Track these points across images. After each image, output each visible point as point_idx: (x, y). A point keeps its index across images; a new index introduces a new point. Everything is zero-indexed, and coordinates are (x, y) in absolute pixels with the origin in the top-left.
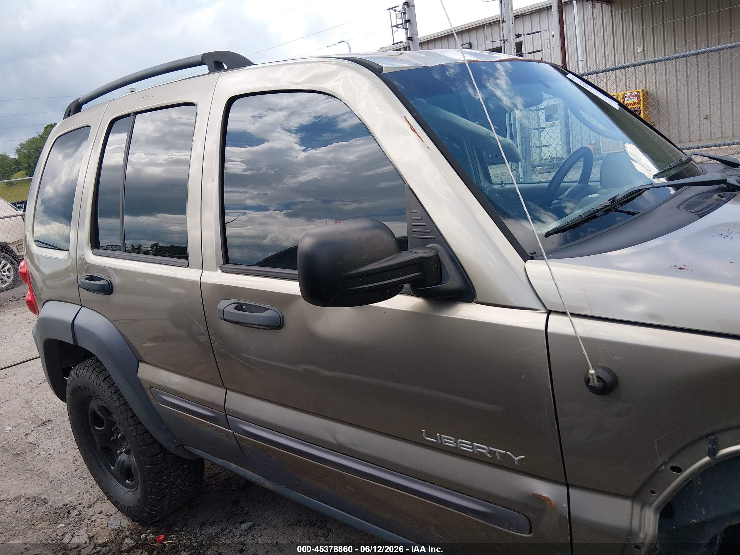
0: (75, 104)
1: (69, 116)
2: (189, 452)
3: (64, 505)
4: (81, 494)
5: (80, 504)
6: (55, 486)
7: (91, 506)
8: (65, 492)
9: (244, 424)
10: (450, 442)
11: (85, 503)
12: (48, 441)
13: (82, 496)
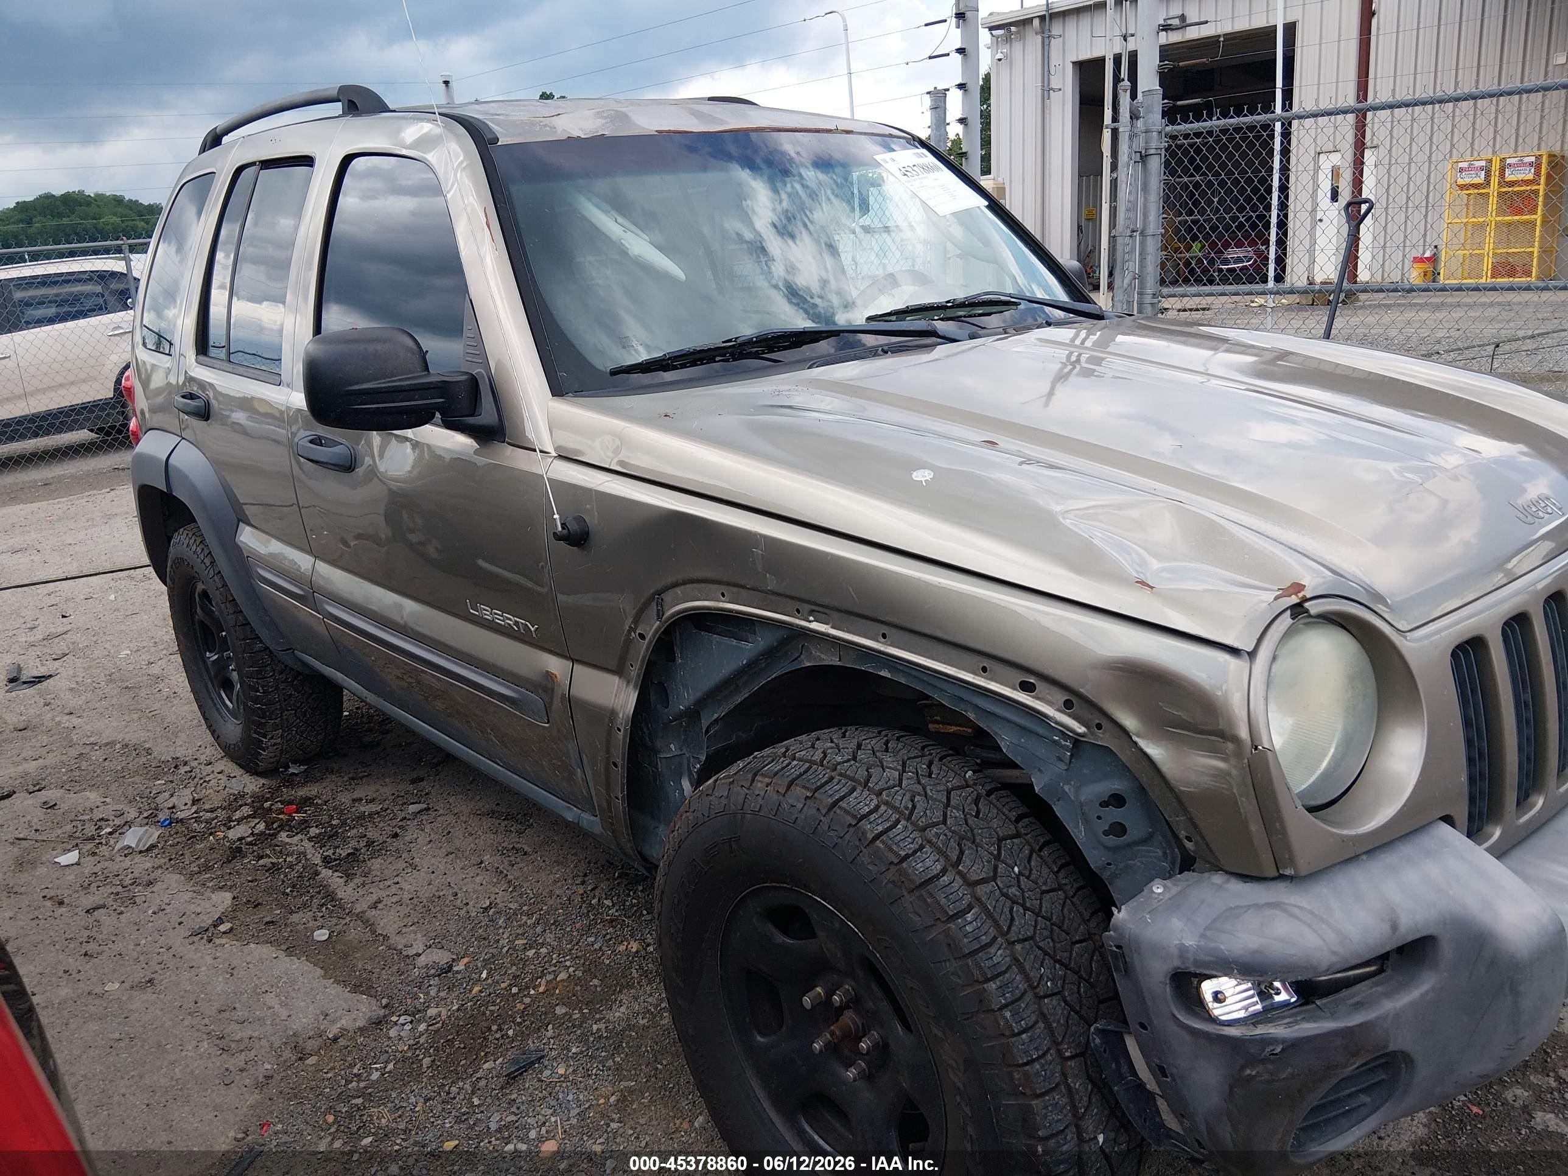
0: (211, 134)
1: (204, 151)
2: (300, 660)
3: (173, 758)
4: (203, 747)
5: (196, 759)
6: (170, 734)
7: (210, 764)
8: (181, 743)
9: (329, 604)
10: (487, 613)
11: (203, 758)
12: (178, 676)
13: (202, 750)
